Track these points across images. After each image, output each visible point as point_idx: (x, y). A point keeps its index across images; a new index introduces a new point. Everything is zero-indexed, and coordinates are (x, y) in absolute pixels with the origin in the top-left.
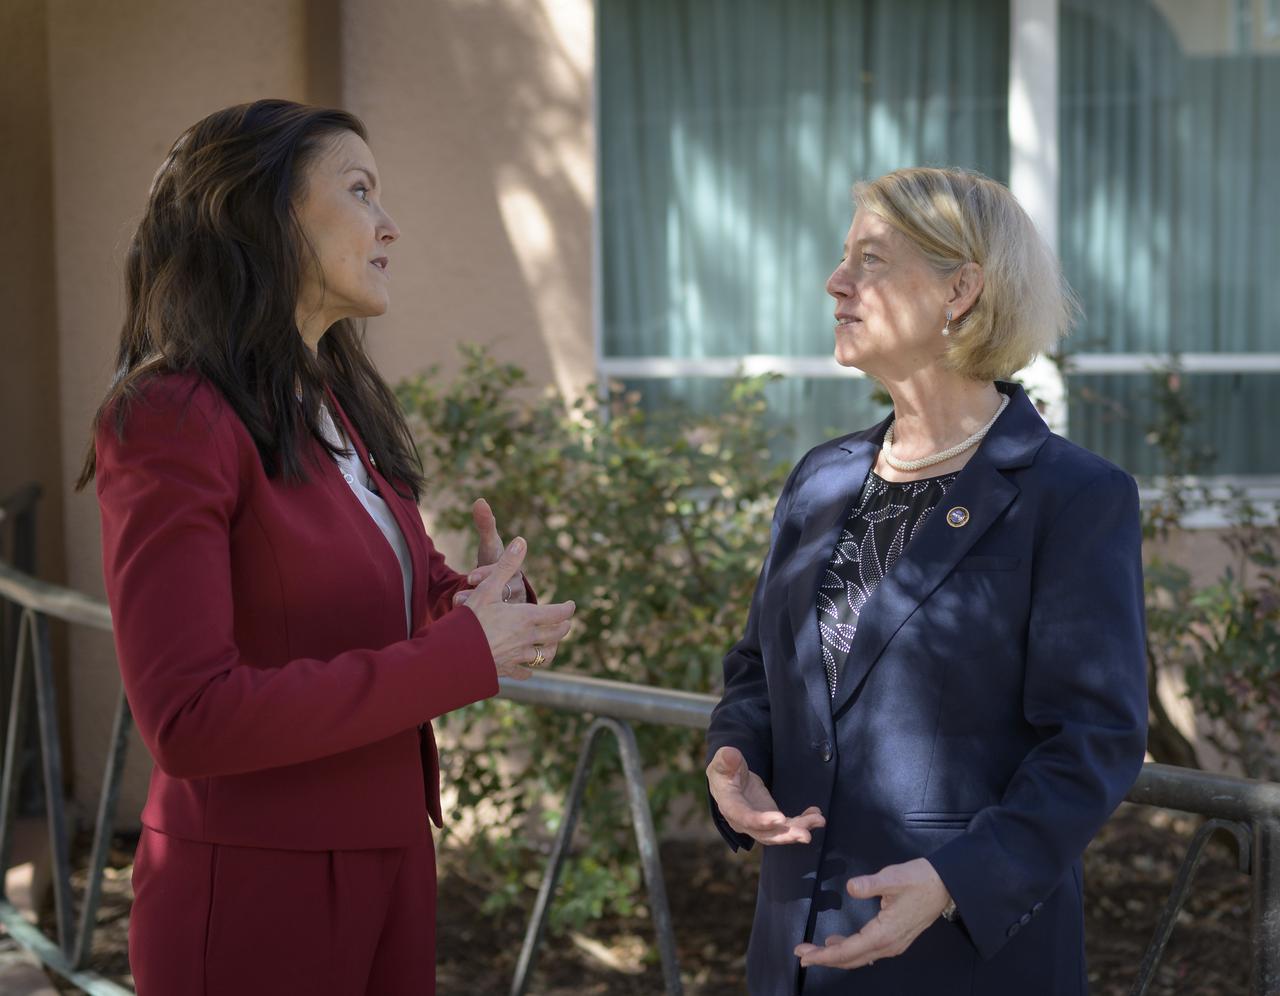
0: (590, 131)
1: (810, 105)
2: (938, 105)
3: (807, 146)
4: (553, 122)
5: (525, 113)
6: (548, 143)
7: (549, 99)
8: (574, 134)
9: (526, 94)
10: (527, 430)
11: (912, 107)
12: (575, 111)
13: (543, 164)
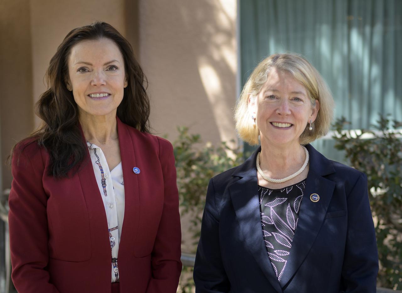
0: (235, 42)
1: (325, 29)
2: (379, 28)
3: (324, 47)
4: (220, 39)
5: (209, 36)
6: (218, 47)
7: (219, 30)
8: (228, 43)
9: (210, 28)
10: (199, 159)
11: (368, 29)
12: (229, 34)
13: (216, 55)
